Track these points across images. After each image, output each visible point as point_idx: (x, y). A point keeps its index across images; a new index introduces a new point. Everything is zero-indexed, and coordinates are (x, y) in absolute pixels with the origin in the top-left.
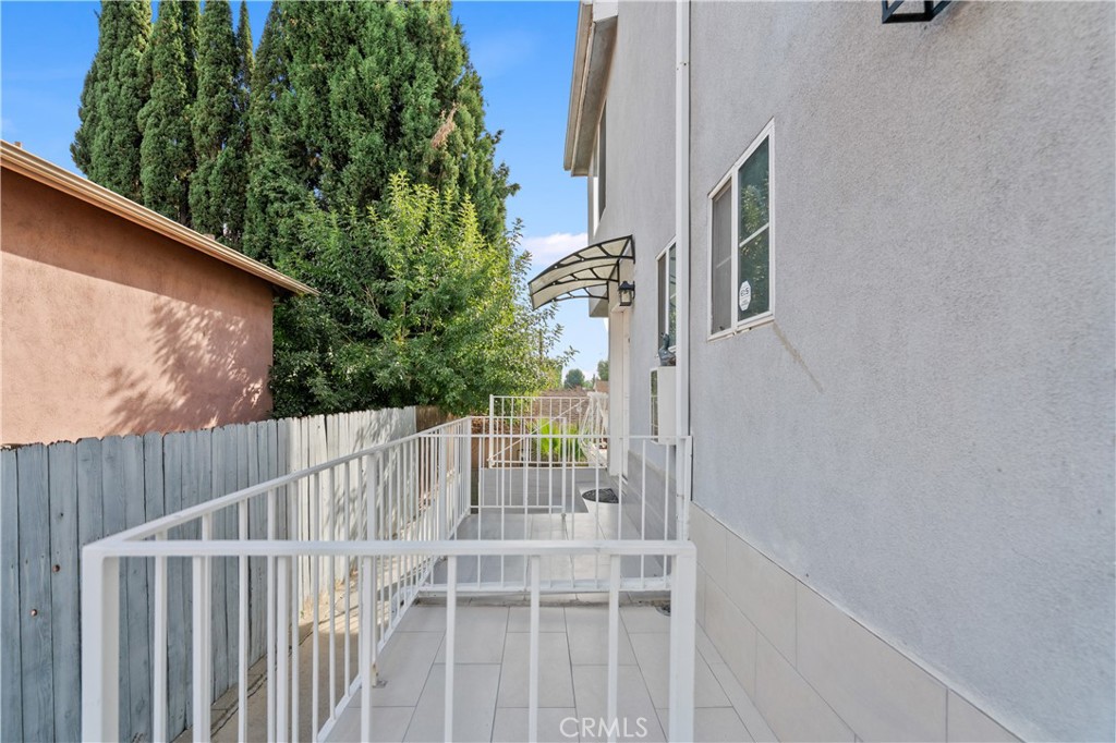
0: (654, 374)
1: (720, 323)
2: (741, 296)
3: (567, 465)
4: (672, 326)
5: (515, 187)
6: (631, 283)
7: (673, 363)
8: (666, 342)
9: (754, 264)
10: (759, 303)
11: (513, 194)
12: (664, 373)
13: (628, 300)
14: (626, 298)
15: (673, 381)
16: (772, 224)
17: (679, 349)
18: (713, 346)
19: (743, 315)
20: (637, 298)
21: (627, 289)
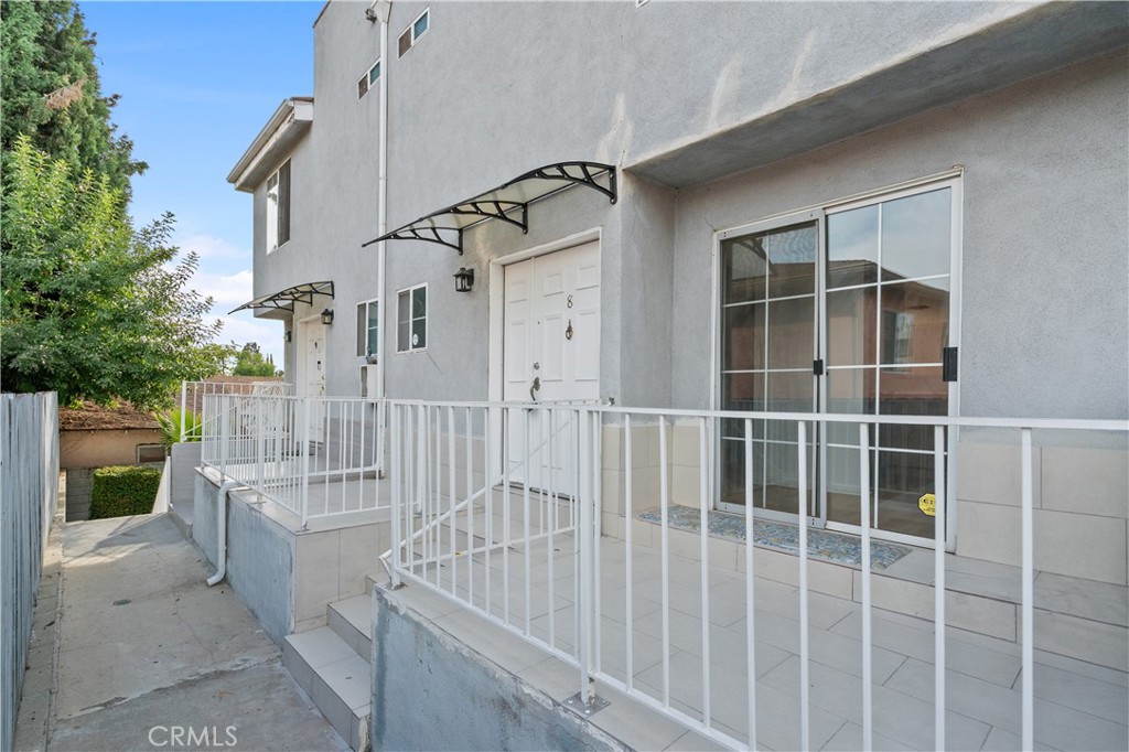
0: (363, 369)
1: (403, 346)
2: (414, 339)
5: (142, 166)
6: (331, 311)
7: (375, 362)
9: (420, 328)
10: (421, 343)
11: (140, 173)
12: (370, 367)
13: (328, 322)
14: (327, 319)
15: (375, 373)
16: (427, 317)
17: (379, 356)
18: (398, 359)
19: (414, 347)
20: (336, 321)
21: (329, 314)
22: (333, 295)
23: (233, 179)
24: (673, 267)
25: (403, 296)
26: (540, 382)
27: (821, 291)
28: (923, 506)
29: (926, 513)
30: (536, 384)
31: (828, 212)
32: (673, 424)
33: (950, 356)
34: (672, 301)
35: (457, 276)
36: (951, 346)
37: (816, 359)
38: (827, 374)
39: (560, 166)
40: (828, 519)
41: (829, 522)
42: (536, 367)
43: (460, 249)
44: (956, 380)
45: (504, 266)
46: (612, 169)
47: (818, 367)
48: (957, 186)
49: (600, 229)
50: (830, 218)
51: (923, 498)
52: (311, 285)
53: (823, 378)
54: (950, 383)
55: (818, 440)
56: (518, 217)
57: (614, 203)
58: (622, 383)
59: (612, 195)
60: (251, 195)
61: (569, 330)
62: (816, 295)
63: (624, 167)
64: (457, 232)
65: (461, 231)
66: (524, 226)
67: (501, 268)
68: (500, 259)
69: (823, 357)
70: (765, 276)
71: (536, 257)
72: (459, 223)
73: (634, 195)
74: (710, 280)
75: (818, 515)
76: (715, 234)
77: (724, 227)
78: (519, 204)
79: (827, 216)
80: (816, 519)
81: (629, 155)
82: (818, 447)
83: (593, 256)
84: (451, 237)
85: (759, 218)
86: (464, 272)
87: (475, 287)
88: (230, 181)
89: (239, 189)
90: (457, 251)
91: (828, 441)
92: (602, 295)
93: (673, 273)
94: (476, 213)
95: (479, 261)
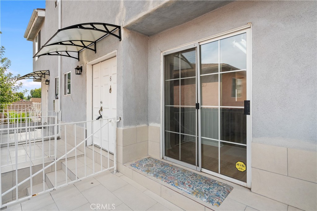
0: (54, 100)
1: (65, 94)
2: (68, 91)
3: (28, 122)
4: (58, 92)
6: (48, 80)
7: (58, 99)
8: (57, 95)
9: (69, 87)
10: (69, 93)
12: (56, 100)
13: (48, 84)
14: (47, 83)
15: (58, 102)
16: (71, 83)
17: (59, 96)
18: (64, 97)
19: (68, 94)
20: (50, 84)
21: (48, 81)
22: (49, 75)
23: (26, 37)
24: (148, 66)
25: (65, 75)
26: (103, 108)
27: (198, 76)
28: (237, 167)
29: (239, 169)
30: (101, 109)
31: (201, 44)
32: (148, 125)
33: (247, 103)
34: (148, 78)
35: (76, 69)
36: (247, 99)
37: (196, 103)
38: (201, 109)
39: (92, 24)
40: (202, 168)
41: (202, 169)
42: (101, 103)
43: (78, 59)
44: (249, 114)
45: (93, 65)
46: (119, 27)
47: (197, 106)
48: (249, 32)
49: (116, 51)
50: (202, 46)
51: (237, 163)
52: (40, 71)
53: (199, 110)
54: (247, 116)
55: (198, 135)
56: (93, 48)
57: (120, 41)
58: (123, 112)
59: (120, 37)
60: (32, 42)
61: (110, 89)
62: (196, 77)
63: (123, 26)
64: (78, 53)
65: (78, 52)
66: (95, 50)
67: (91, 66)
68: (89, 62)
69: (199, 102)
70: (179, 70)
71: (101, 62)
72: (77, 49)
73: (129, 38)
74: (160, 71)
75: (198, 166)
76: (162, 53)
77: (164, 50)
78: (93, 42)
79: (200, 46)
80: (197, 167)
81: (125, 21)
82: (198, 138)
83: (114, 62)
84: (76, 55)
85: (176, 46)
86: (78, 67)
87: (82, 73)
88: (25, 37)
89: (28, 40)
90: (78, 60)
91: (202, 136)
92: (117, 76)
93: (148, 68)
94: (72, 45)
95: (83, 63)
